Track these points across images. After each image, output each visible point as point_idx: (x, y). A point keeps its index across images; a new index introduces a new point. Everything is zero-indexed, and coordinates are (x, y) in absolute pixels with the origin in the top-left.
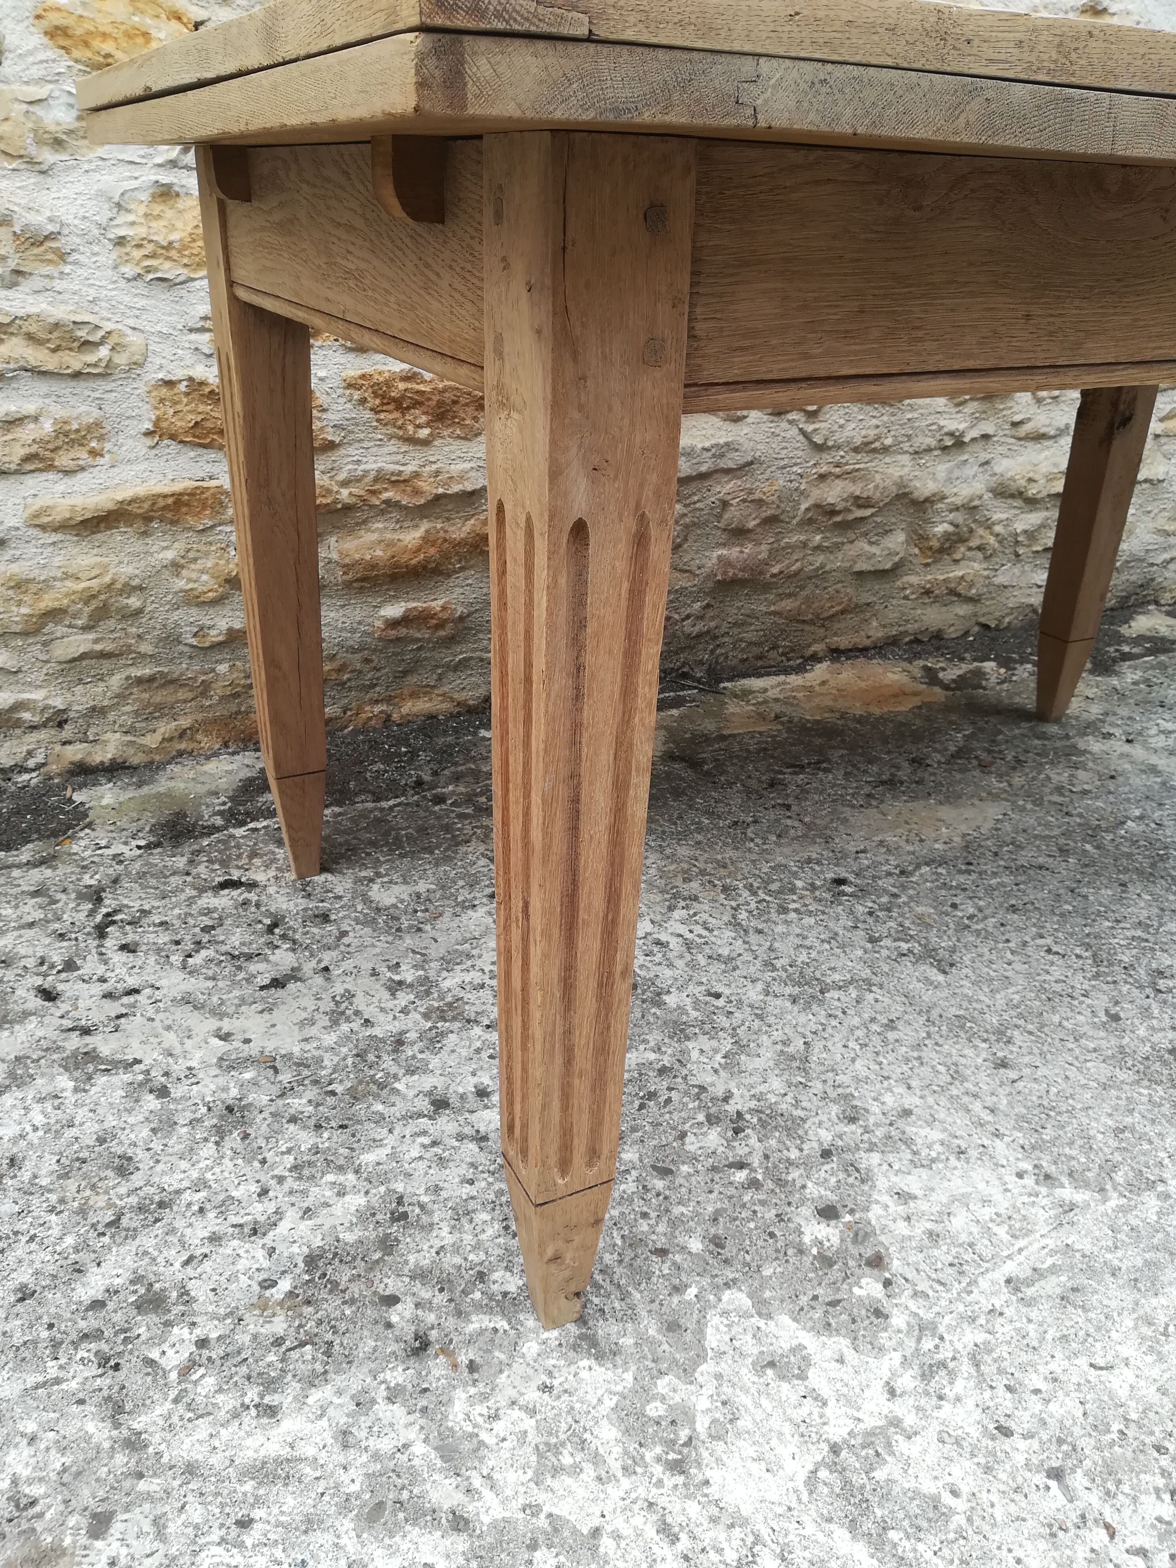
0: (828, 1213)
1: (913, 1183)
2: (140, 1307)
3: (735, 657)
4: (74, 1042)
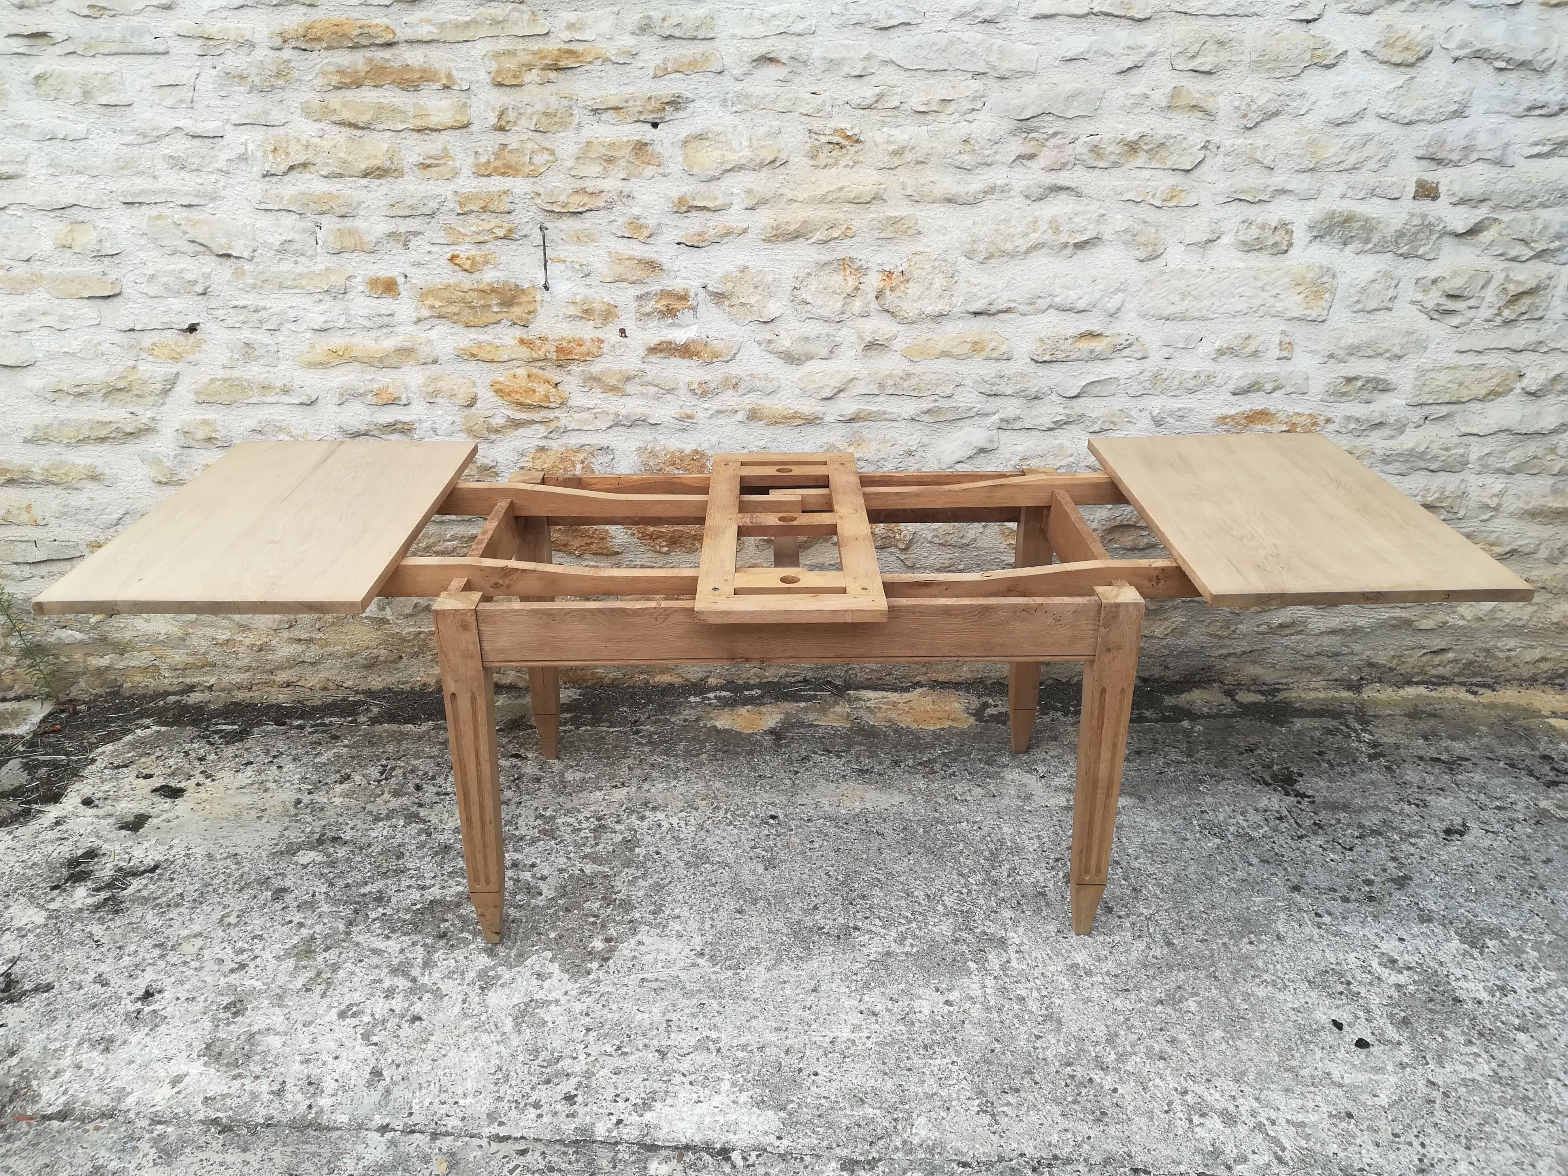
0: (608, 940)
1: (647, 940)
2: (375, 900)
3: (862, 677)
4: (414, 809)
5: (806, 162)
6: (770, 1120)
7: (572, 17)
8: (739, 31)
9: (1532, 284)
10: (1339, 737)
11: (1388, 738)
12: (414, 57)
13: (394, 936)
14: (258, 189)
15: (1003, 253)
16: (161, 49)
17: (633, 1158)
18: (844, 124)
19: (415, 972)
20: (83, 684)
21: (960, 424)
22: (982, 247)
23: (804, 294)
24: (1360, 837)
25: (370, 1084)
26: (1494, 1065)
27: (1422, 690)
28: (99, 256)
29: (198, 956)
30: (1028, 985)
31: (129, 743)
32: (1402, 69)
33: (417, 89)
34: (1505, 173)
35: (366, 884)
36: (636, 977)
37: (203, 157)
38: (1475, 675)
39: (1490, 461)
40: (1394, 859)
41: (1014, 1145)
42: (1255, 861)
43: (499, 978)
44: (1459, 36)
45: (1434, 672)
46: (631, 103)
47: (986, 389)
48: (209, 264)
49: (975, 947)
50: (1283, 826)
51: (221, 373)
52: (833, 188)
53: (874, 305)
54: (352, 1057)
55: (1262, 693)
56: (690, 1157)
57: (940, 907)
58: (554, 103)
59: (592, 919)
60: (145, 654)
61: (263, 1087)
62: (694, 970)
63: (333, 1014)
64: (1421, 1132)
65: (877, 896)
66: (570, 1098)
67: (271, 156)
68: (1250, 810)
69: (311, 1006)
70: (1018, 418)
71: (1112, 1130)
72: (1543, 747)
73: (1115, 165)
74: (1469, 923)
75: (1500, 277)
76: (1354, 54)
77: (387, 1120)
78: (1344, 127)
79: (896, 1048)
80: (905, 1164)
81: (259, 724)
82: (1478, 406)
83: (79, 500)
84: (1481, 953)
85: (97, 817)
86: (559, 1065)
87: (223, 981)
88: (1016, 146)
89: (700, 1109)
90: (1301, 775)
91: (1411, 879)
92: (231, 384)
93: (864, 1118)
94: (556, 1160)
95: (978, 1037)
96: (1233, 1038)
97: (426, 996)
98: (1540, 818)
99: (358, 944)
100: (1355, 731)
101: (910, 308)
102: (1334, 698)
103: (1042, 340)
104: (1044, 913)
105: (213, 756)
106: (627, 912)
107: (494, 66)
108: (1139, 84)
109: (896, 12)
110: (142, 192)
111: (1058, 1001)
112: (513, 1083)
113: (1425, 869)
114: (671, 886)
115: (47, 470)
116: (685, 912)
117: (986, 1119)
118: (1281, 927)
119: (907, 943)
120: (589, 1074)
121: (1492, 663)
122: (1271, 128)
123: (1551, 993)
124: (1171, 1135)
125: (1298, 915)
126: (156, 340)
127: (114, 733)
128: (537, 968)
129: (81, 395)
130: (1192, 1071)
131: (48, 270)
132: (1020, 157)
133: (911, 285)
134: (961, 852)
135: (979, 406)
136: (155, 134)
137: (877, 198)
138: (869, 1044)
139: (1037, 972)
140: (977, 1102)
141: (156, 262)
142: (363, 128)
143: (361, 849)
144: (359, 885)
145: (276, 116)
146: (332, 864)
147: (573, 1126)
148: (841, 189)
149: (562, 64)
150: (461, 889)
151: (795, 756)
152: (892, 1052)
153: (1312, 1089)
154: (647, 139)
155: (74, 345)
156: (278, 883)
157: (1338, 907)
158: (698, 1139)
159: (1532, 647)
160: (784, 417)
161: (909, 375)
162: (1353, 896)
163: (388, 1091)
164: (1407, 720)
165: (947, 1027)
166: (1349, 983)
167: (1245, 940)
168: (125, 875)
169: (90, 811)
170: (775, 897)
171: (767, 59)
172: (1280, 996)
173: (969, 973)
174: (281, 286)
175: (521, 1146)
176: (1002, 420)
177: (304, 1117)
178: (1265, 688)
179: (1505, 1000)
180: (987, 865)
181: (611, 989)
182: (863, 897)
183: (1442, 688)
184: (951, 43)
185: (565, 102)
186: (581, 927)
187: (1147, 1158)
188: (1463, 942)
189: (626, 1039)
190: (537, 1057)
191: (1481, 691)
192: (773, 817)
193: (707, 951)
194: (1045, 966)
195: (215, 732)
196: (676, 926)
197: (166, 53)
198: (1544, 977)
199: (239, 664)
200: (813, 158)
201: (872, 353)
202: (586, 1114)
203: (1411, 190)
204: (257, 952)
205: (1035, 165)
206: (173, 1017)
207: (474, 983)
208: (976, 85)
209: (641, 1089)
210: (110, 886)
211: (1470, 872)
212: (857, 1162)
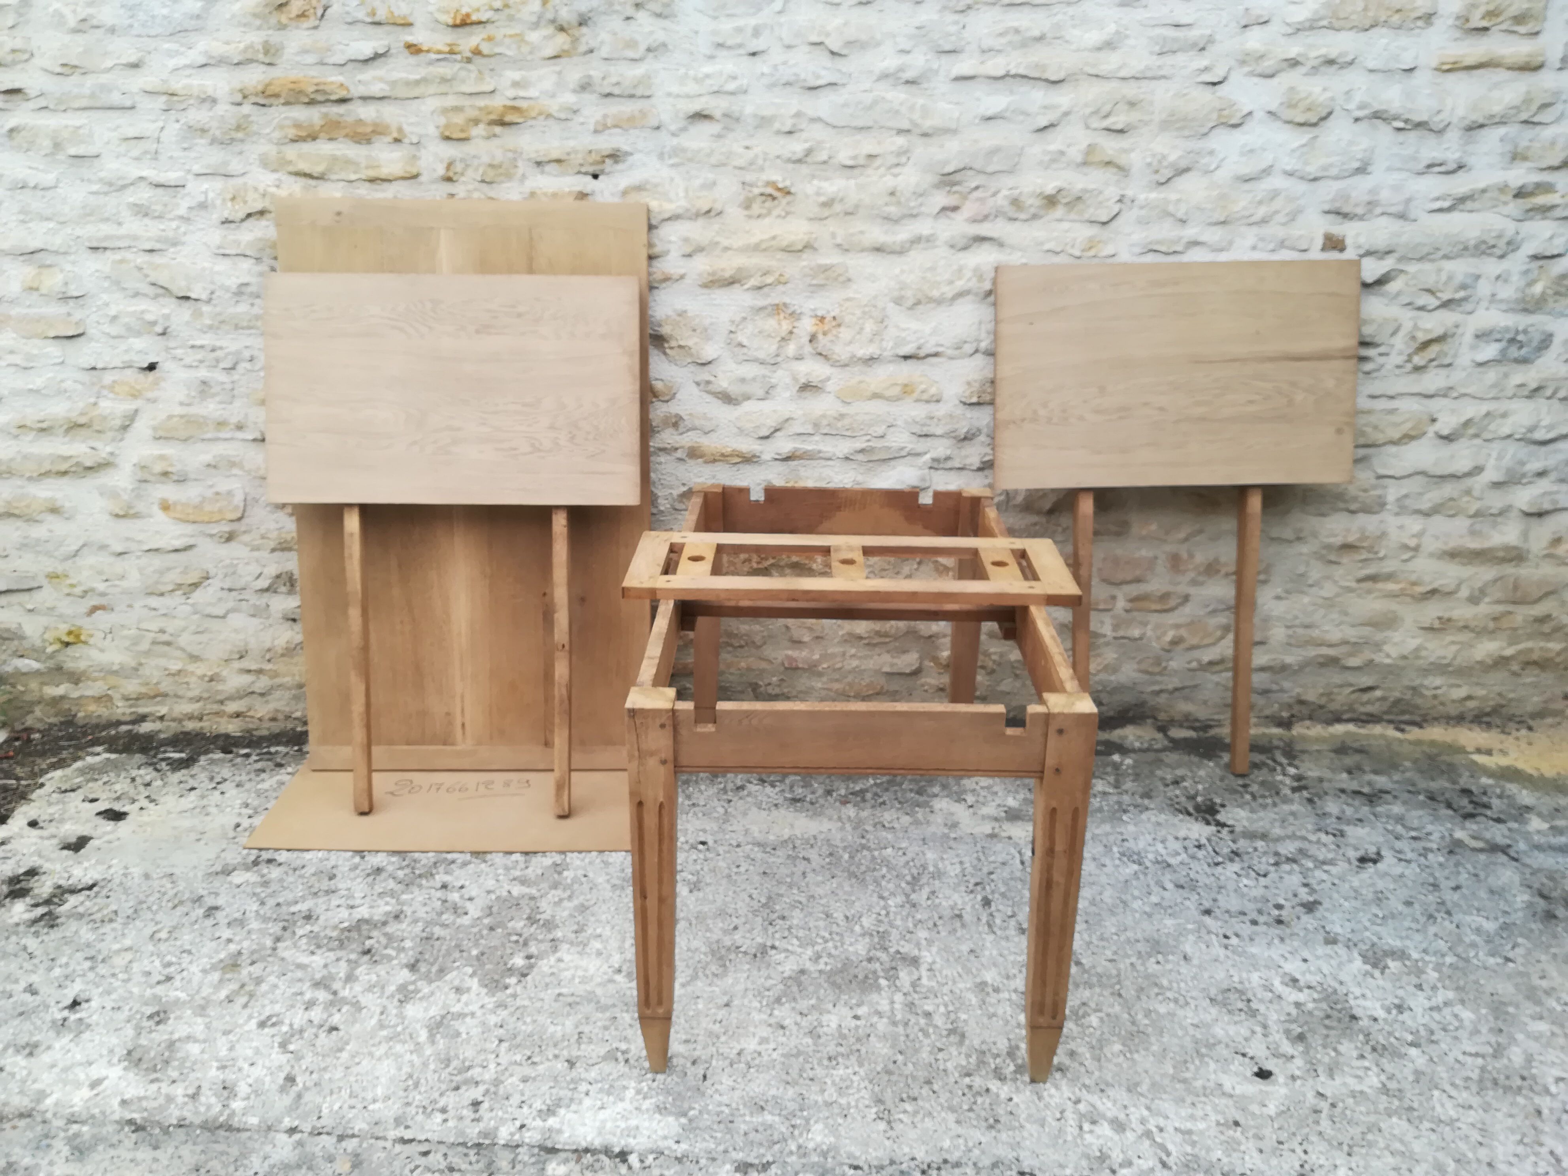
5: (741, 213)
6: (670, 1125)
7: (516, 75)
8: (675, 89)
9: (1439, 332)
10: (1265, 771)
11: (1312, 770)
12: (367, 113)
13: (319, 952)
14: (216, 236)
15: (931, 300)
16: (128, 103)
17: (533, 1160)
18: (776, 177)
19: (336, 986)
20: (38, 712)
21: (893, 463)
22: (909, 293)
23: (741, 338)
24: (1276, 864)
25: (283, 1090)
26: (1383, 1077)
27: (1351, 727)
28: (65, 298)
29: (127, 969)
30: (937, 1001)
31: (79, 769)
32: (1305, 128)
33: (369, 142)
34: (1408, 227)
35: (296, 903)
36: (552, 992)
37: (165, 205)
38: (1403, 712)
39: (1407, 502)
40: (1306, 885)
41: (906, 1150)
42: (1169, 886)
43: (419, 991)
44: (1358, 98)
45: (1363, 709)
46: (572, 156)
47: (917, 429)
48: (168, 307)
49: (887, 966)
50: (1201, 854)
51: (179, 410)
52: (766, 236)
53: (808, 349)
54: (267, 1064)
55: (1194, 729)
56: (588, 1158)
57: (857, 928)
58: (499, 157)
59: (514, 938)
60: (100, 683)
61: (179, 1091)
62: (610, 986)
63: (253, 1024)
64: (1306, 1139)
65: (797, 917)
66: (476, 1104)
67: (229, 204)
68: (1170, 838)
69: (232, 1016)
70: (948, 458)
71: (1004, 1136)
72: (1465, 781)
73: (1035, 217)
74: (1373, 945)
75: (1407, 326)
76: (1259, 115)
77: (296, 1123)
78: (1252, 183)
79: (801, 1059)
80: (798, 1167)
81: (206, 752)
82: (1393, 449)
83: (38, 532)
84: (1382, 973)
85: (41, 838)
86: (470, 1073)
87: (149, 992)
88: (941, 199)
89: (602, 1115)
90: (1223, 806)
91: (1320, 903)
92: (189, 420)
93: (763, 1124)
94: (456, 1160)
95: (882, 1049)
96: (1131, 1052)
97: (345, 1009)
98: (1454, 848)
99: (283, 959)
100: (1281, 764)
101: (842, 352)
102: (1264, 734)
103: (969, 383)
104: (959, 934)
105: (159, 783)
106: (549, 931)
107: (442, 121)
108: (1055, 142)
109: (823, 73)
110: (107, 238)
111: (963, 1016)
112: (423, 1089)
113: (1335, 896)
114: (596, 908)
115: (9, 503)
116: (607, 932)
117: (882, 1126)
118: (1188, 948)
119: (822, 961)
120: (497, 1082)
121: (1419, 701)
122: (1183, 183)
123: (1447, 1011)
124: (1061, 1141)
125: (1206, 937)
126: (116, 378)
127: (64, 760)
128: (456, 983)
129: (44, 431)
130: (1087, 1082)
131: (15, 311)
132: (944, 209)
133: (842, 329)
134: (883, 877)
135: (910, 446)
136: (121, 183)
137: (808, 247)
138: (775, 1055)
139: (945, 990)
140: (874, 1110)
141: (119, 305)
142: (317, 178)
143: (295, 870)
144: (289, 904)
145: (235, 166)
146: (266, 884)
147: (477, 1130)
148: (774, 238)
149: (508, 118)
150: (388, 908)
151: (730, 786)
152: (796, 1063)
153: (1203, 1099)
154: (587, 190)
155: (38, 382)
156: (210, 901)
157: (1246, 929)
158: (597, 1143)
159: (1459, 686)
160: (723, 455)
161: (842, 416)
162: (1261, 919)
163: (299, 1096)
164: (1332, 755)
165: (852, 1040)
166: (1249, 1001)
167: (1153, 960)
168: (62, 892)
169: (35, 832)
170: (697, 918)
171: (700, 116)
172: (1180, 1013)
173: (879, 988)
174: (237, 327)
175: (424, 1148)
176: (934, 460)
177: (216, 1119)
178: (1197, 724)
179: (1401, 1018)
180: (908, 888)
181: (526, 1003)
182: (783, 918)
183: (1370, 726)
184: (875, 102)
185: (510, 155)
186: (503, 945)
187: (1035, 1163)
188: (1365, 963)
189: (537, 1050)
190: (447, 1066)
191: (1408, 728)
192: (703, 843)
193: (624, 968)
194: (954, 982)
195: (163, 760)
196: (597, 945)
197: (132, 108)
198: (1441, 996)
199: (190, 694)
200: (748, 207)
201: (807, 394)
202: (491, 1119)
203: (1319, 242)
204: (184, 966)
205: (959, 217)
206: (98, 1024)
207: (392, 996)
208: (901, 141)
209: (547, 1096)
210: (48, 902)
211: (1379, 898)
212: (751, 1165)
